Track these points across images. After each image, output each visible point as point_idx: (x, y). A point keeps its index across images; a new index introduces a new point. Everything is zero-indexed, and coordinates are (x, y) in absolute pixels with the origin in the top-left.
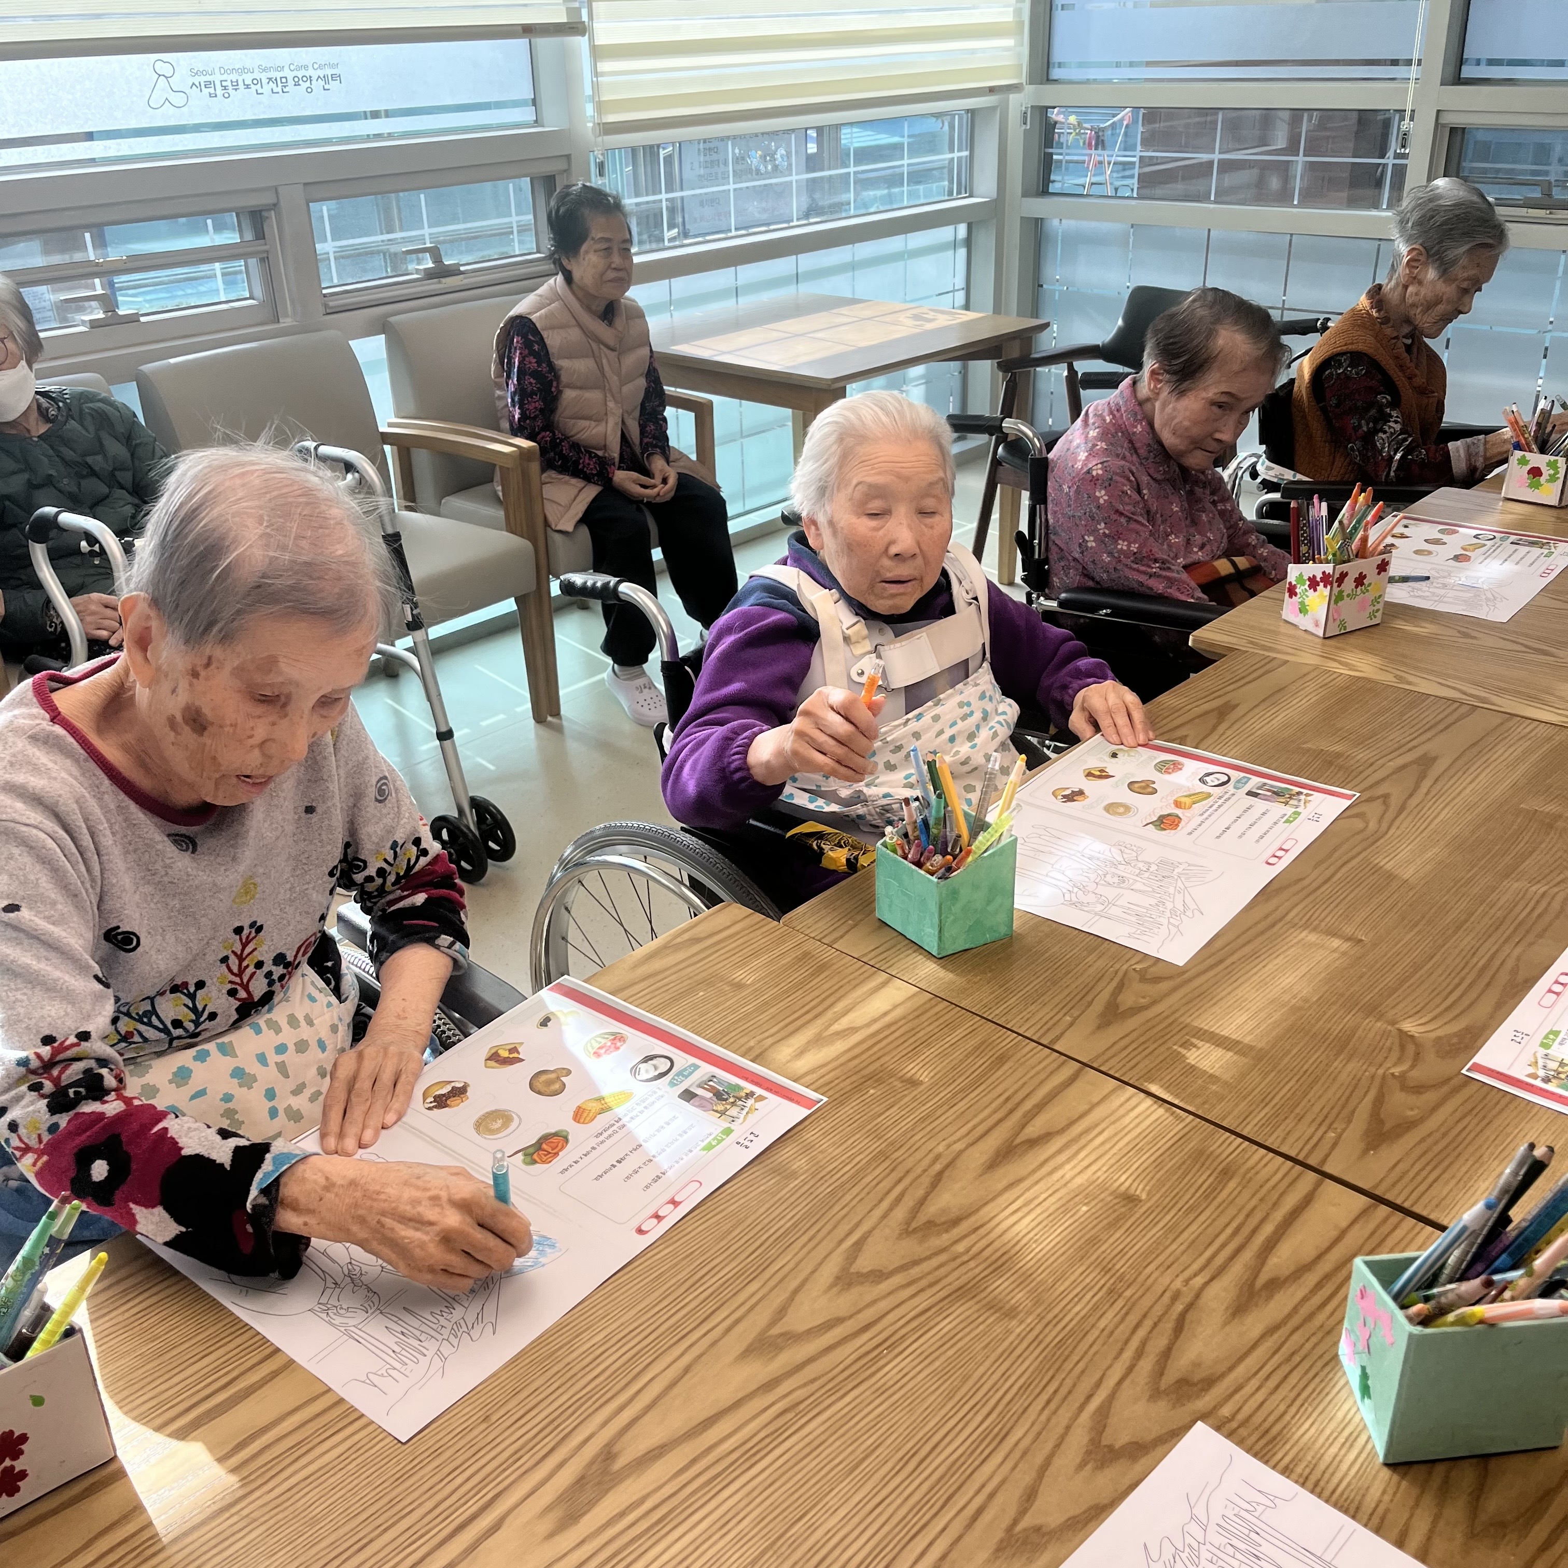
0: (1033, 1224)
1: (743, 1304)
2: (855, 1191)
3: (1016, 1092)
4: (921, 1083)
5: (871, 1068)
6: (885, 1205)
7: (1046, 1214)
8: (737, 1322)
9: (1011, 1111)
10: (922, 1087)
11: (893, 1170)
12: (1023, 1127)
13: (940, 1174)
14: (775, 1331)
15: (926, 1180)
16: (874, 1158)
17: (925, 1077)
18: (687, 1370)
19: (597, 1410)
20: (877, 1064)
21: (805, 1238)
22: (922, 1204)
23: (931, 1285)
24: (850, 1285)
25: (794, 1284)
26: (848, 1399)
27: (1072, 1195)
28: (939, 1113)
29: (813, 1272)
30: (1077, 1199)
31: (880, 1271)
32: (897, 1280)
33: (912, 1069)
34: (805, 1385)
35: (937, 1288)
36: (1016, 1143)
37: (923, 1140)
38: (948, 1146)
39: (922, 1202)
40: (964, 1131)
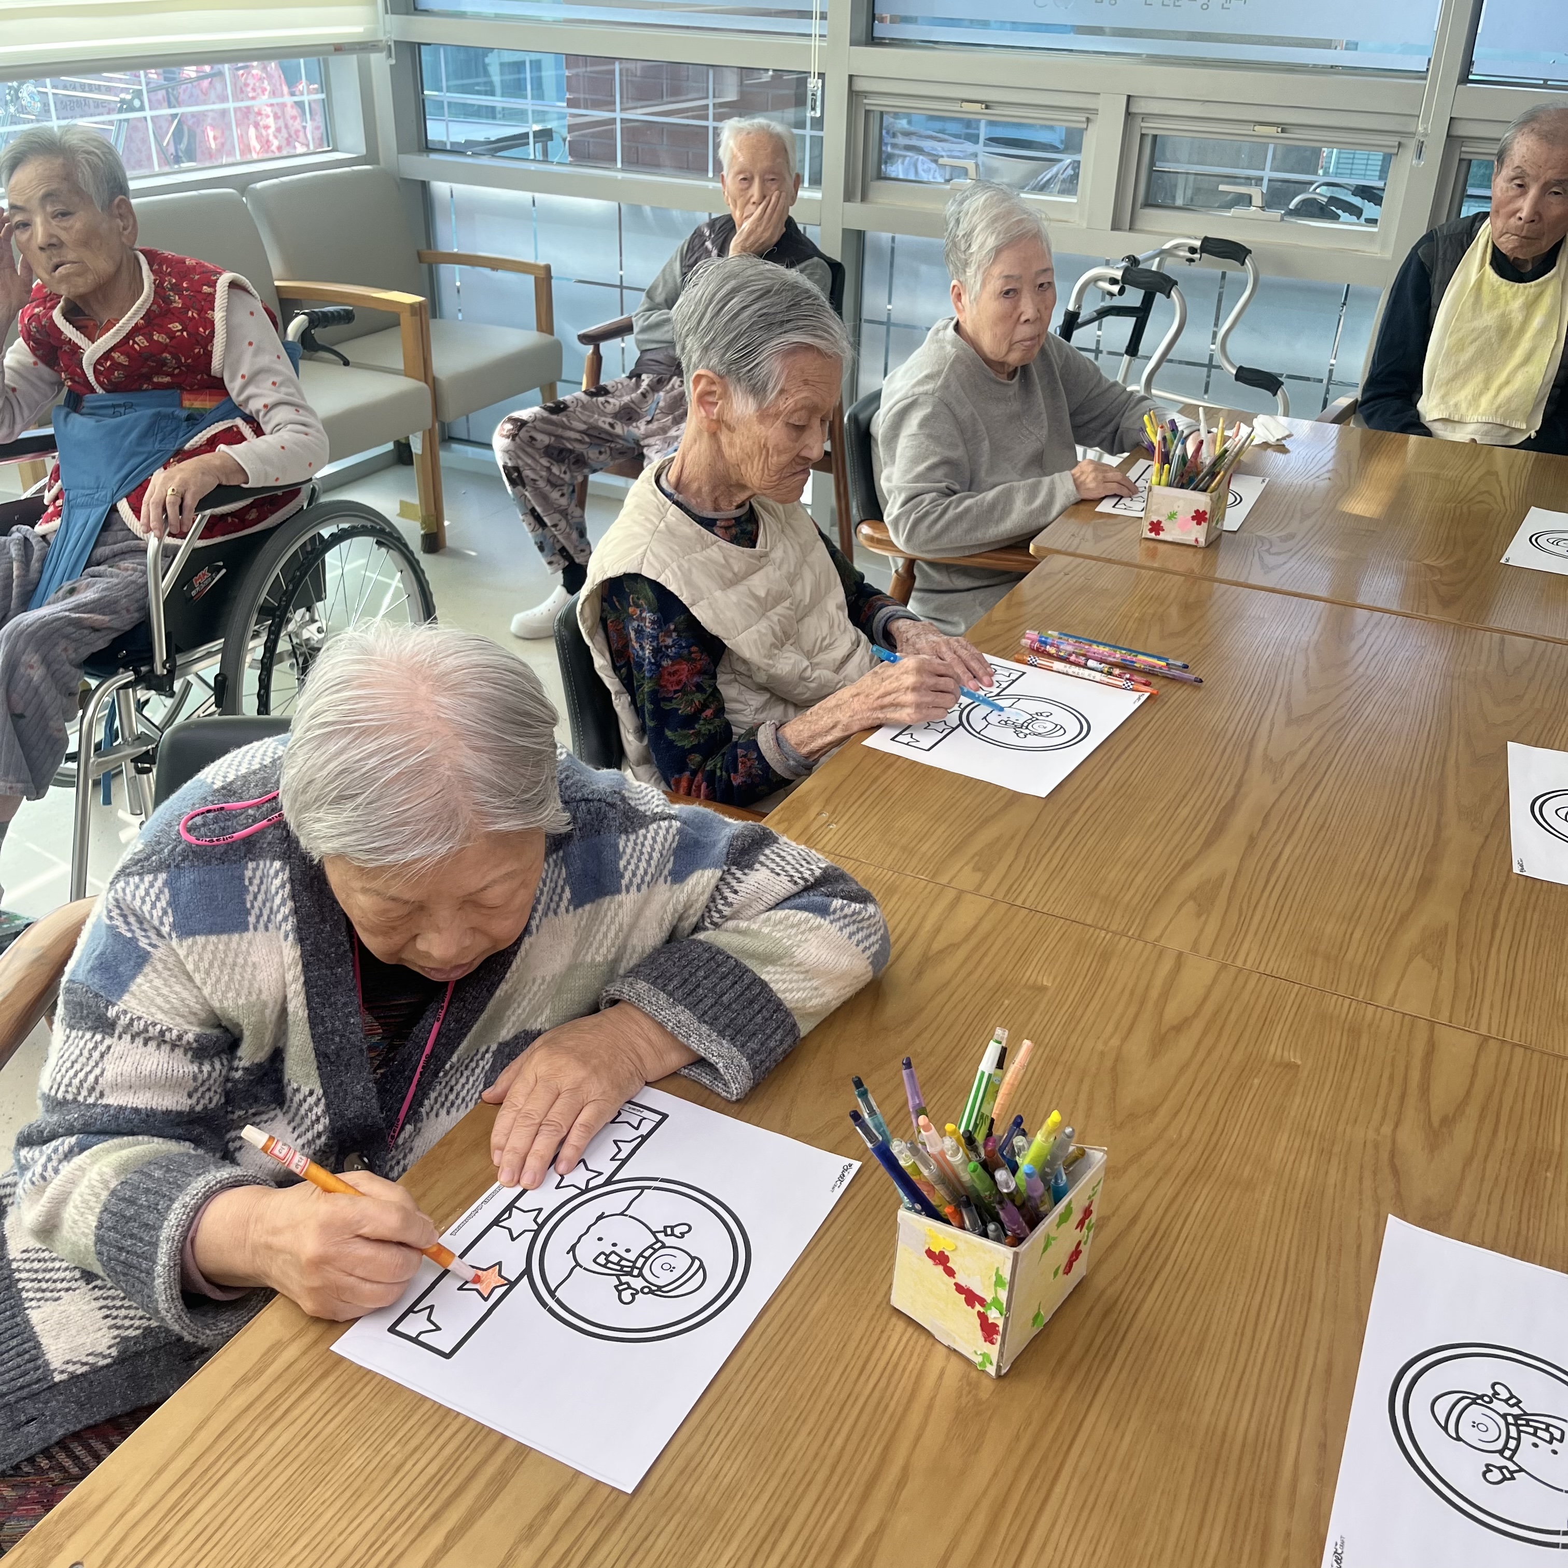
0: (1222, 1102)
4: (1046, 988)
5: (992, 981)
7: (1227, 1092)
9: (1142, 1003)
10: (1050, 993)
11: (1069, 1073)
12: (1161, 1015)
13: (1114, 1069)
15: (1104, 1078)
16: (1046, 1063)
17: (1045, 980)
20: (996, 977)
22: (1114, 1100)
23: (1165, 1174)
26: (1156, 1290)
27: (1239, 1070)
28: (1079, 1013)
30: (1246, 1074)
31: (1114, 1167)
32: (1133, 1173)
33: (1031, 975)
34: (1111, 1284)
35: (1172, 1175)
36: (1163, 1031)
37: (1080, 1041)
38: (1106, 1043)
39: (1113, 1097)
40: (1110, 1028)
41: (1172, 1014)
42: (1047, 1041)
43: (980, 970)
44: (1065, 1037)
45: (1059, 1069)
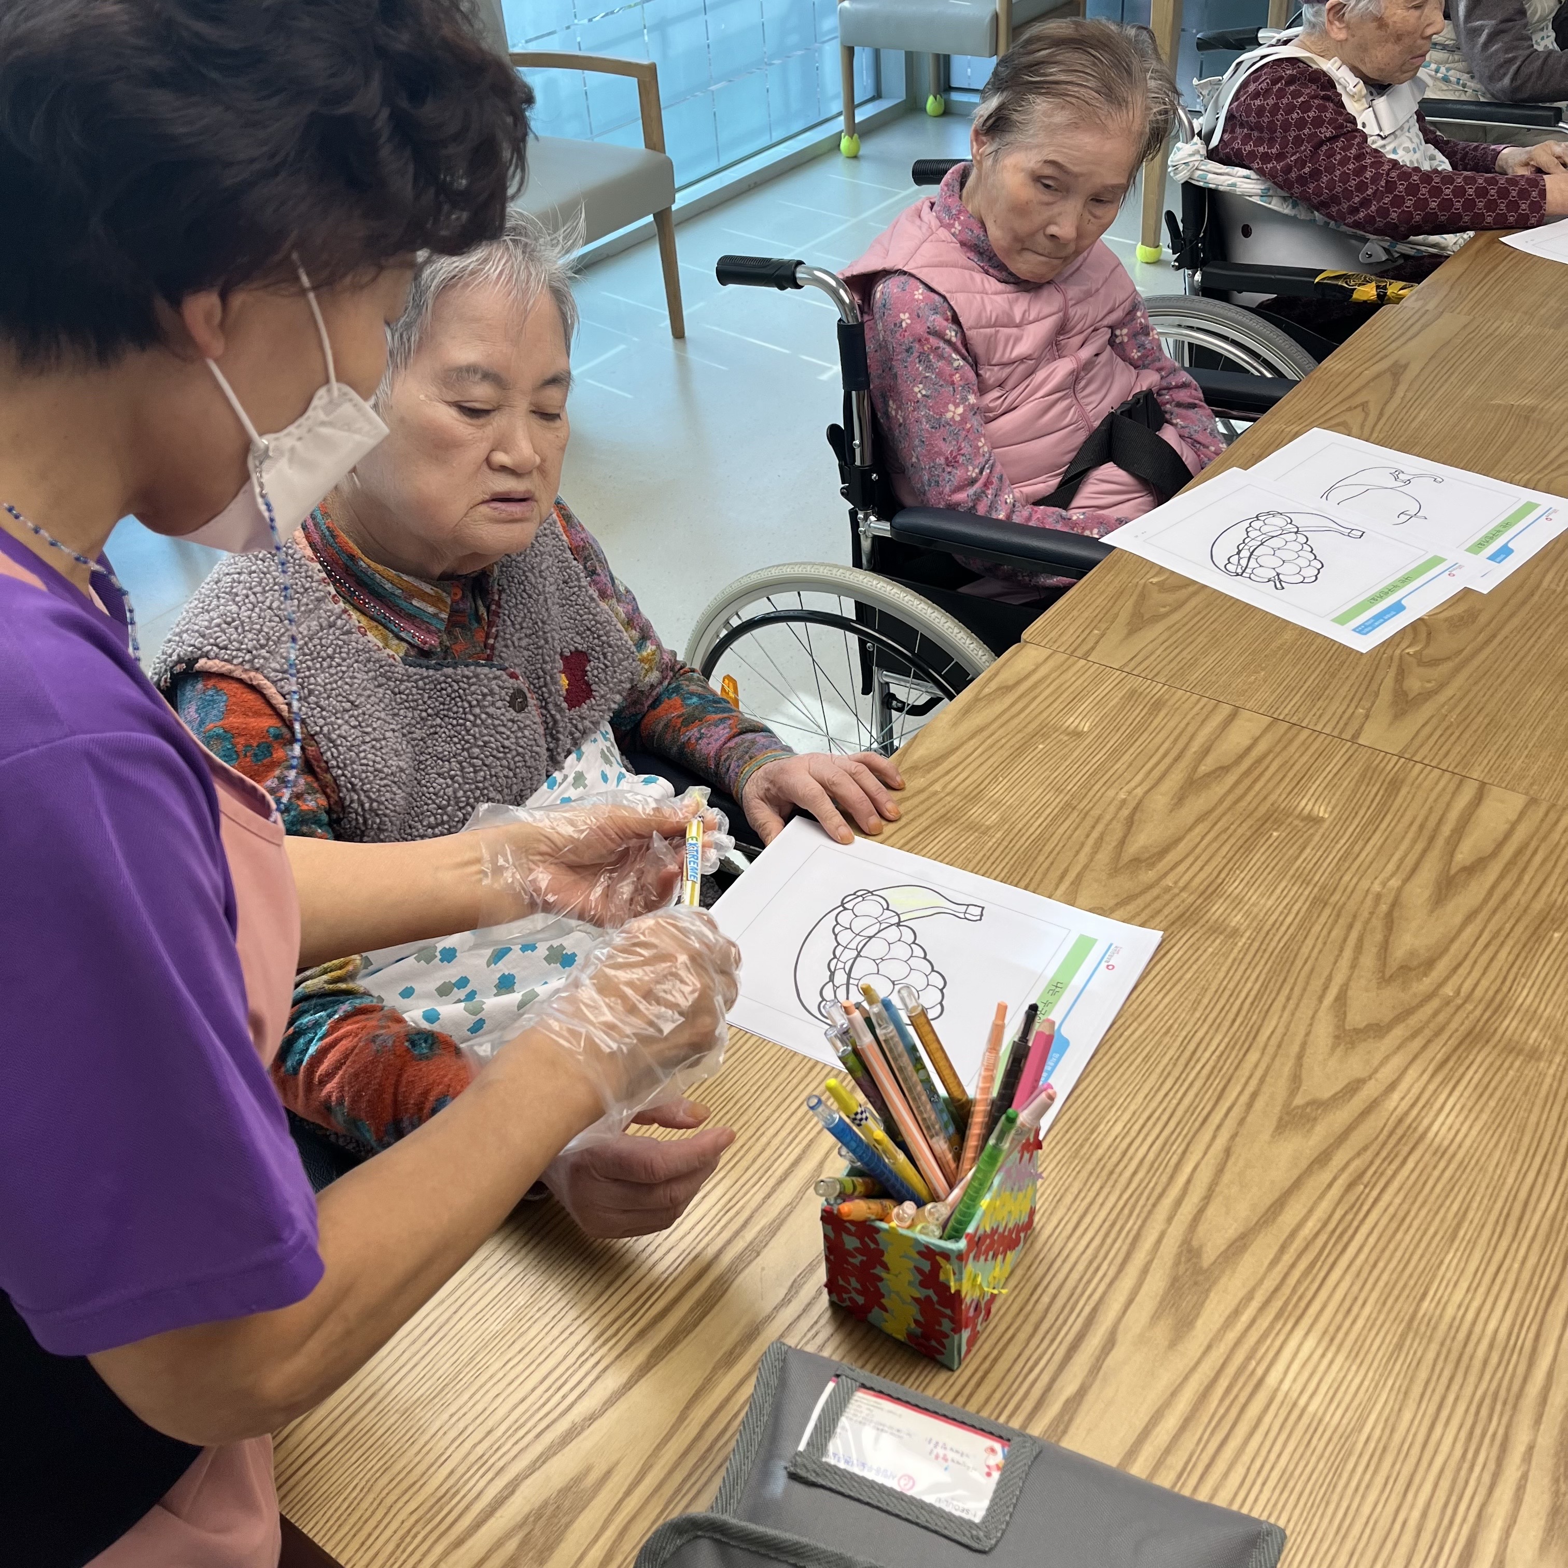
0: (1511, 958)
1: (1250, 1077)
2: (1309, 942)
3: (1426, 818)
4: (1322, 820)
5: (1263, 810)
6: (1348, 953)
7: (1520, 946)
8: (1254, 1096)
9: (1432, 839)
10: (1326, 825)
11: (1338, 916)
12: (1452, 854)
13: (1389, 915)
14: (1299, 1100)
15: (1377, 923)
16: (1313, 904)
17: (1322, 811)
18: (1228, 1152)
19: (1154, 1205)
20: (1268, 804)
21: (1282, 998)
22: (1386, 950)
23: (1437, 1034)
24: (1352, 1044)
25: (1295, 1048)
26: (1410, 1164)
27: (1537, 922)
28: (1357, 849)
29: (1308, 1034)
30: (1544, 925)
31: (1378, 1025)
32: (1399, 1032)
33: (1306, 804)
34: (1359, 1154)
35: (1445, 1036)
36: (1453, 872)
37: (1355, 880)
38: (1384, 884)
39: (1385, 947)
40: (1391, 866)
41: (1464, 854)
42: (1316, 879)
43: (1249, 798)
44: (1337, 877)
45: (1327, 911)
